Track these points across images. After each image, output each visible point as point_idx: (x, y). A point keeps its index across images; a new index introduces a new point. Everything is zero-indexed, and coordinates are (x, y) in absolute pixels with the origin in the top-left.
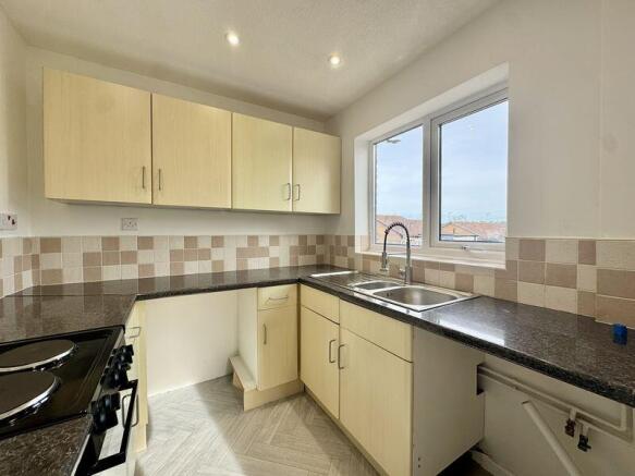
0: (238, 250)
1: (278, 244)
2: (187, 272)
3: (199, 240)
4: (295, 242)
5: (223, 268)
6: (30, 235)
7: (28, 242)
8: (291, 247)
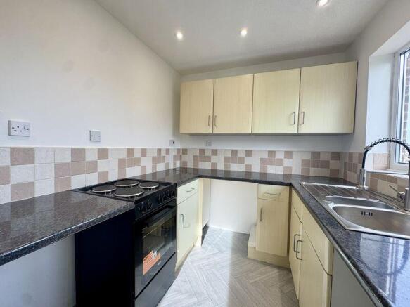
0: (261, 159)
1: (291, 157)
2: (232, 169)
3: (239, 152)
4: (308, 157)
5: (251, 169)
6: (179, 147)
7: (178, 150)
8: (303, 161)
